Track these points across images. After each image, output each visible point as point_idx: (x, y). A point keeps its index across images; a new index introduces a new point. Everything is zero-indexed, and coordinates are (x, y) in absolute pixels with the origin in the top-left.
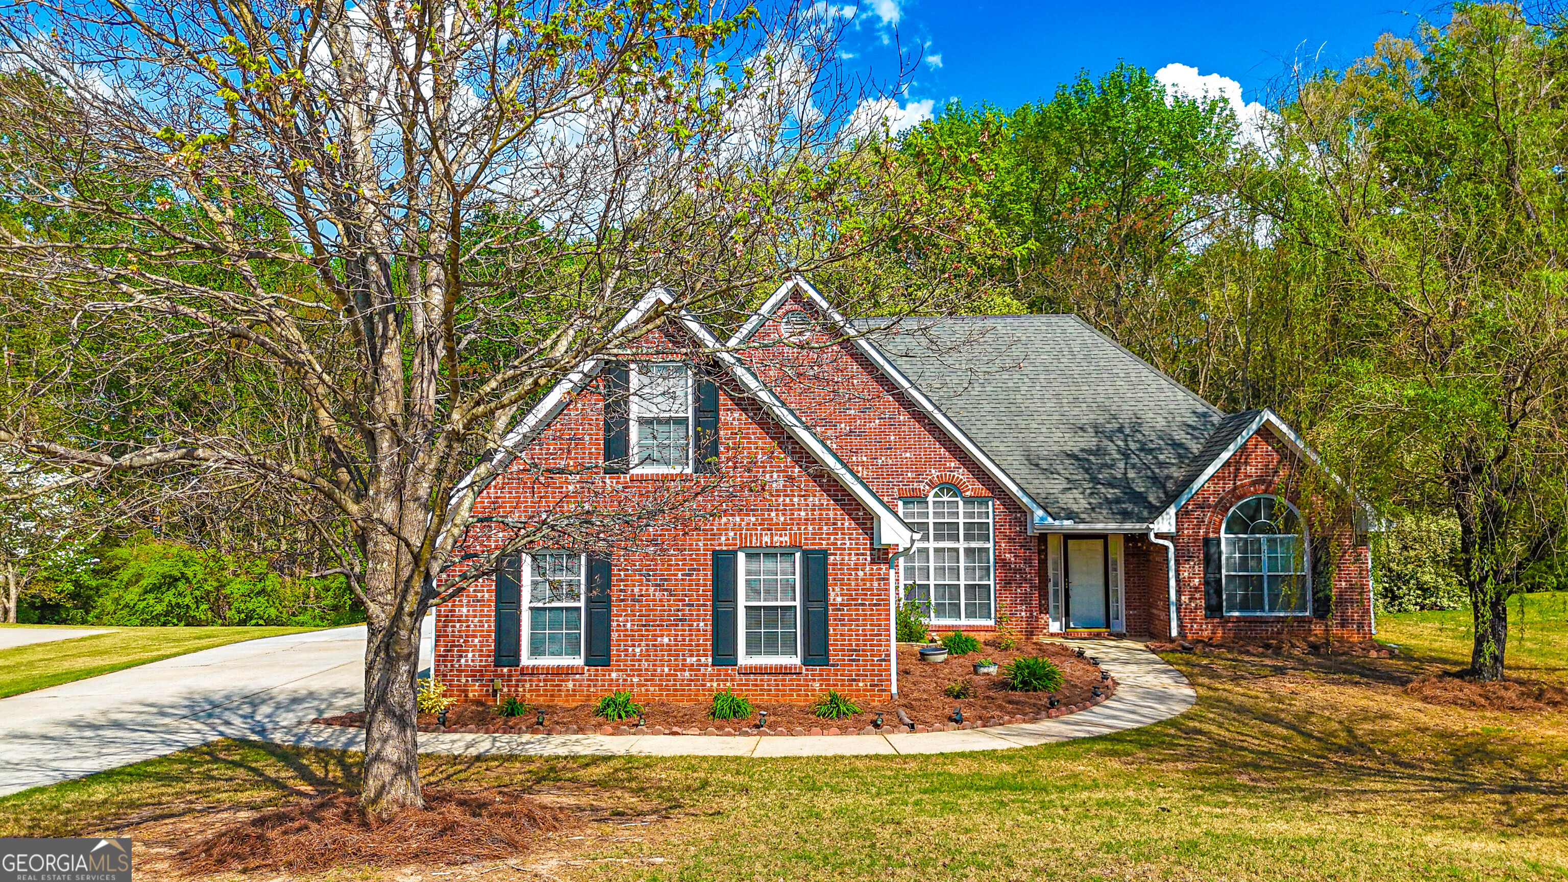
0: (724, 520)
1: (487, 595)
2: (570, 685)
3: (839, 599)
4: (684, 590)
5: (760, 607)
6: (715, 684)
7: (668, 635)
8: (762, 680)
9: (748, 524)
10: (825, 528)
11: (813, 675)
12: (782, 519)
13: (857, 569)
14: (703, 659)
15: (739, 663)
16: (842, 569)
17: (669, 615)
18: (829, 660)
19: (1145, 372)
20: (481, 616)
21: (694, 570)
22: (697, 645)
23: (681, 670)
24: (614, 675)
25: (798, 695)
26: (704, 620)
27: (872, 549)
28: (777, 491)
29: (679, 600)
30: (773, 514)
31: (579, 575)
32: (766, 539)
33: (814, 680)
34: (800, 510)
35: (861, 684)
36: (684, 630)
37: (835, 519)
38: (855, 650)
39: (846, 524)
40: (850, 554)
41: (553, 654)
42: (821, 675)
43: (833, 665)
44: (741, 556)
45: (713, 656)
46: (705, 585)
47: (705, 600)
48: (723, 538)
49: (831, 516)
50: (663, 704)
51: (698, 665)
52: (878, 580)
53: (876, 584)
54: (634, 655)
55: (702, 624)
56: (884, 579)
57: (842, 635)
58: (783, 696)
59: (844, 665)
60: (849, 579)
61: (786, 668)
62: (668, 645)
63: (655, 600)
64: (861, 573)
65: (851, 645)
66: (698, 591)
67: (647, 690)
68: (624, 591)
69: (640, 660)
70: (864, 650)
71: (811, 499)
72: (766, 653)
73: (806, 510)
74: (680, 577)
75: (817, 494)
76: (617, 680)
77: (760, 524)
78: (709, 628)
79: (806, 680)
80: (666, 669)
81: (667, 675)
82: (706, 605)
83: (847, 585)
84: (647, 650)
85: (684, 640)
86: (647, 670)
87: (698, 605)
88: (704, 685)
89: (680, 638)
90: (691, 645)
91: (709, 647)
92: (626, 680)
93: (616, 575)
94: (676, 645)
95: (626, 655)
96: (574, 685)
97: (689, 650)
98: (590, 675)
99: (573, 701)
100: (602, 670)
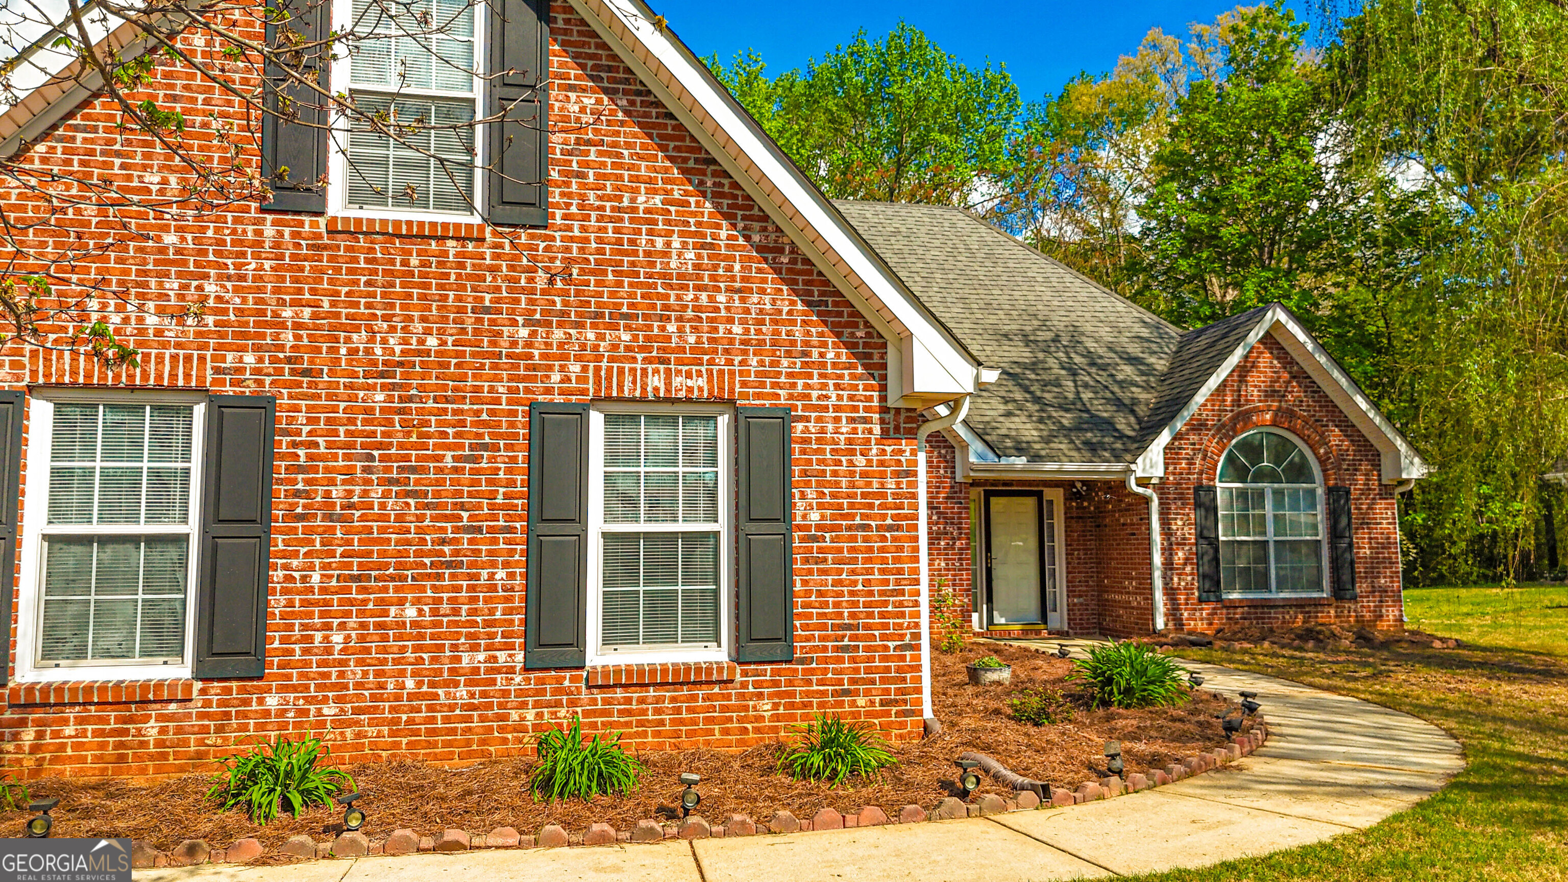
0: (558, 334)
2: (152, 729)
3: (815, 516)
4: (458, 494)
5: (636, 536)
6: (530, 715)
7: (417, 601)
8: (642, 701)
9: (615, 347)
10: (785, 362)
11: (757, 685)
12: (692, 339)
13: (852, 452)
14: (502, 656)
15: (588, 664)
16: (822, 451)
17: (418, 554)
18: (792, 649)
21: (485, 447)
22: (488, 624)
23: (446, 684)
24: (272, 701)
25: (725, 732)
26: (506, 565)
27: (884, 410)
28: (680, 276)
29: (446, 519)
30: (672, 327)
31: (187, 457)
32: (656, 382)
33: (760, 696)
34: (731, 320)
35: (861, 701)
36: (458, 589)
37: (806, 343)
38: (849, 627)
39: (830, 355)
40: (837, 420)
41: (107, 654)
42: (776, 684)
43: (802, 661)
44: (596, 420)
45: (525, 647)
46: (511, 483)
47: (509, 518)
48: (556, 377)
49: (798, 336)
50: (402, 767)
51: (489, 671)
52: (897, 474)
53: (891, 483)
54: (328, 651)
55: (501, 574)
56: (908, 474)
57: (820, 594)
58: (690, 734)
59: (826, 660)
60: (835, 473)
61: (698, 669)
62: (415, 624)
63: (384, 518)
64: (860, 461)
65: (840, 615)
66: (492, 496)
67: (358, 735)
68: (307, 495)
69: (343, 663)
70: (867, 627)
71: (755, 298)
72: (650, 639)
73: (743, 322)
74: (449, 462)
75: (769, 287)
76: (282, 713)
77: (642, 349)
78: (519, 582)
79: (742, 696)
80: (410, 683)
81: (411, 697)
82: (512, 530)
83: (830, 484)
84: (362, 638)
85: (456, 612)
86: (359, 685)
87: (491, 529)
88: (504, 718)
89: (445, 607)
90: (474, 624)
91: (518, 628)
92: (304, 713)
93: (283, 456)
94: (436, 624)
95: (305, 651)
96: (163, 731)
97: (469, 636)
98: (207, 703)
99: (158, 770)
100: (241, 690)
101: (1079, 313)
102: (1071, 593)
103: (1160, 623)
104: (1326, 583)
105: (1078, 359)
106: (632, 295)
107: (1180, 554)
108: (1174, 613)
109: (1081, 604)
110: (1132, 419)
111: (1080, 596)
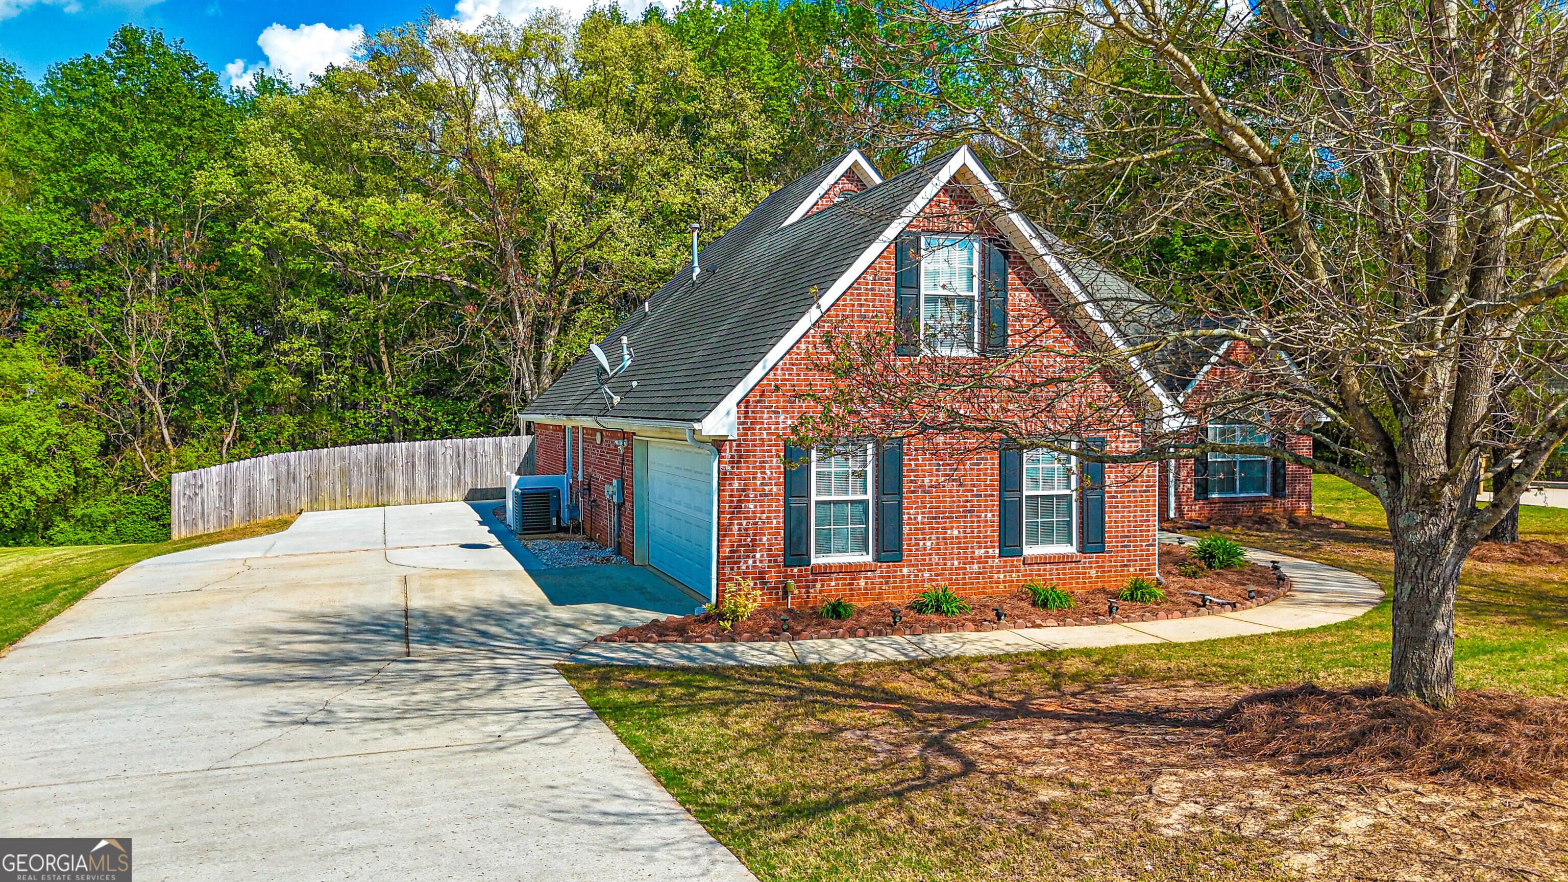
0: (1011, 406)
1: (775, 489)
2: (862, 583)
3: (1114, 487)
4: (972, 480)
5: (1037, 497)
6: (1002, 576)
7: (957, 528)
8: (1045, 570)
10: (1103, 415)
11: (1090, 563)
12: (1064, 406)
14: (990, 551)
15: (1025, 554)
17: (958, 507)
18: (1104, 547)
20: (770, 512)
21: (983, 459)
22: (985, 537)
23: (970, 563)
24: (905, 571)
25: (1078, 583)
26: (991, 511)
27: (1143, 436)
29: (968, 491)
30: (1056, 401)
31: (866, 465)
32: (1050, 426)
33: (1091, 567)
34: (1080, 397)
35: (1132, 569)
36: (973, 522)
37: (1111, 406)
38: (1127, 536)
39: (1122, 411)
40: (1124, 442)
41: (838, 551)
42: (1097, 562)
43: (1108, 552)
45: (999, 547)
46: (993, 475)
47: (993, 490)
49: (1108, 403)
51: (986, 557)
52: (1148, 466)
53: (1145, 471)
54: (925, 549)
55: (989, 515)
57: (1116, 522)
58: (1064, 584)
59: (1117, 551)
60: (1122, 466)
61: (1064, 556)
62: (957, 538)
63: (945, 491)
65: (1124, 531)
66: (985, 480)
68: (915, 482)
69: (931, 554)
70: (1135, 536)
71: (1090, 385)
72: (1043, 542)
73: (1085, 397)
74: (969, 466)
75: (1096, 380)
76: (909, 576)
77: (1044, 411)
78: (996, 518)
79: (1084, 568)
80: (956, 563)
81: (956, 569)
82: (993, 495)
83: (1120, 472)
84: (938, 544)
85: (973, 532)
86: (937, 564)
87: (985, 496)
88: (991, 578)
89: (968, 530)
90: (979, 537)
91: (996, 539)
92: (917, 576)
93: (906, 465)
94: (965, 537)
95: (917, 550)
96: (866, 583)
97: (978, 542)
98: (882, 572)
99: (866, 600)
100: (894, 566)
103: (1172, 515)
104: (1269, 488)
108: (1179, 508)
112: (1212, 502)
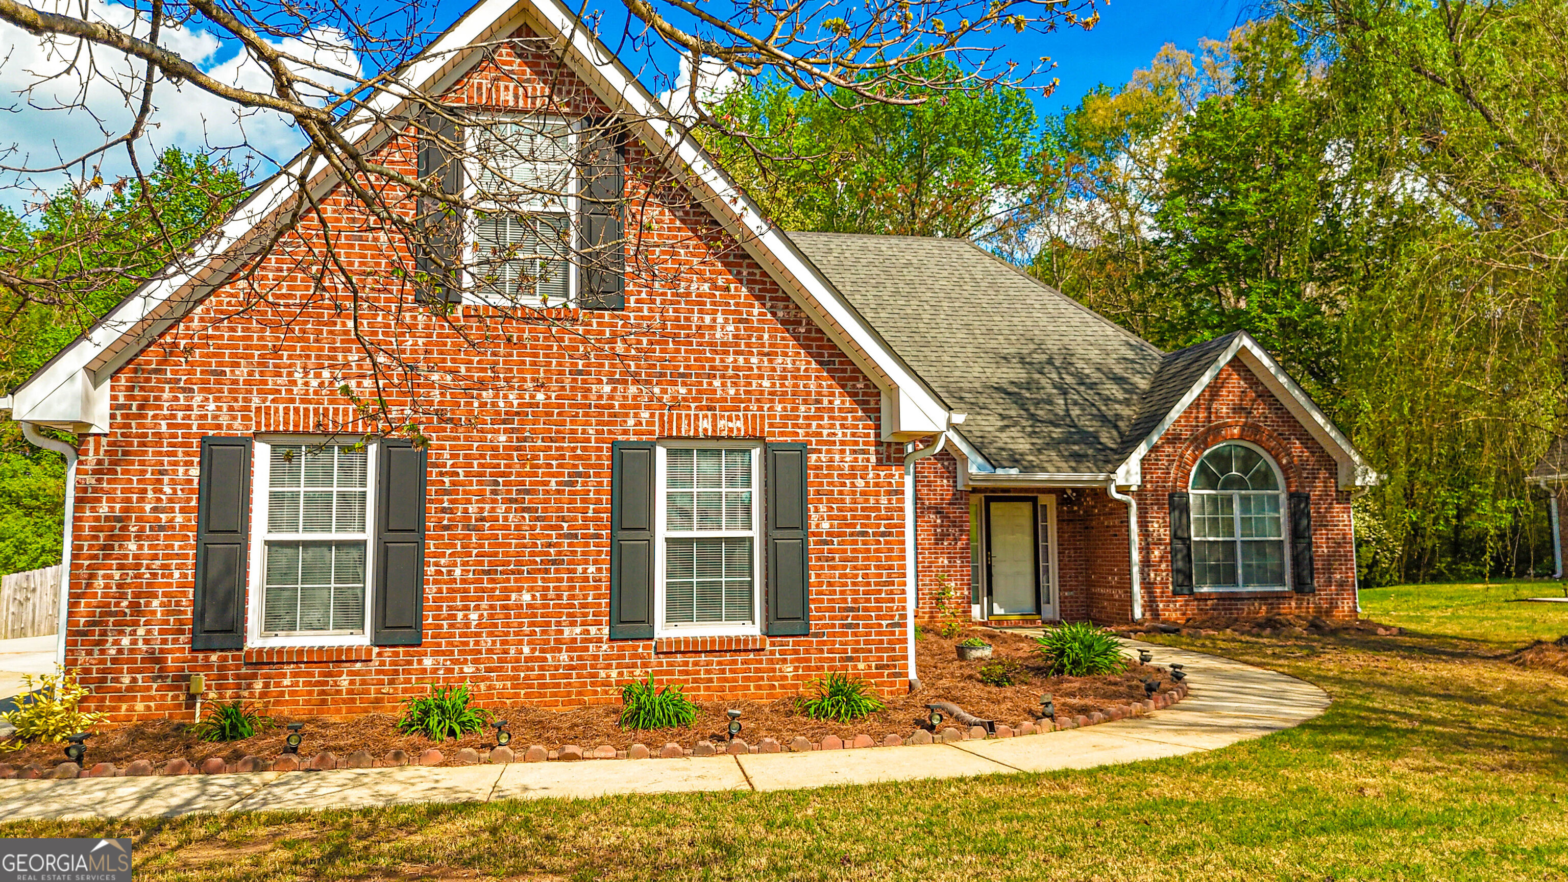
0: (633, 390)
1: (179, 518)
2: (344, 682)
3: (826, 525)
4: (560, 509)
5: (690, 541)
6: (614, 674)
7: (531, 589)
8: (696, 664)
9: (674, 398)
10: (802, 408)
11: (782, 653)
12: (732, 392)
13: (854, 476)
14: (593, 630)
15: (656, 636)
16: (830, 476)
17: (532, 554)
18: (808, 626)
19: (1063, 305)
20: (167, 557)
21: (580, 475)
22: (583, 606)
23: (553, 650)
24: (428, 662)
25: (759, 687)
26: (595, 562)
27: (879, 444)
28: (723, 344)
29: (552, 528)
30: (717, 383)
31: (363, 484)
32: (705, 424)
33: (784, 661)
34: (761, 377)
35: (861, 666)
36: (560, 580)
37: (819, 393)
38: (852, 609)
39: (837, 402)
40: (842, 452)
41: (310, 627)
42: (796, 652)
43: (816, 635)
44: (661, 453)
45: (610, 623)
46: (599, 501)
47: (598, 528)
48: (631, 422)
49: (813, 388)
50: (523, 709)
51: (584, 640)
52: (888, 493)
53: (884, 500)
54: (467, 625)
55: (592, 569)
56: (897, 492)
57: (830, 584)
58: (732, 689)
59: (834, 634)
60: (841, 493)
61: (738, 640)
62: (529, 606)
63: (507, 528)
64: (860, 483)
65: (845, 601)
66: (585, 511)
67: (490, 688)
68: (451, 511)
69: (478, 635)
70: (866, 609)
71: (780, 359)
72: (701, 618)
73: (771, 378)
74: (553, 486)
75: (790, 351)
76: (435, 671)
77: (695, 400)
78: (605, 575)
79: (771, 661)
80: (526, 650)
81: (527, 660)
82: (599, 536)
83: (837, 501)
84: (491, 616)
85: (559, 597)
86: (490, 651)
87: (584, 536)
88: (595, 676)
89: (551, 594)
90: (572, 606)
91: (605, 609)
92: (451, 671)
93: (433, 483)
94: (546, 606)
95: (451, 626)
96: (352, 682)
97: (569, 615)
98: (383, 663)
99: (349, 711)
100: (406, 654)
101: (1072, 338)
102: (1062, 587)
103: (1138, 613)
104: (1288, 577)
105: (1069, 379)
106: (687, 359)
107: (1157, 553)
108: (1150, 605)
109: (1072, 597)
110: (1115, 433)
111: (1071, 590)
112: (1204, 598)
